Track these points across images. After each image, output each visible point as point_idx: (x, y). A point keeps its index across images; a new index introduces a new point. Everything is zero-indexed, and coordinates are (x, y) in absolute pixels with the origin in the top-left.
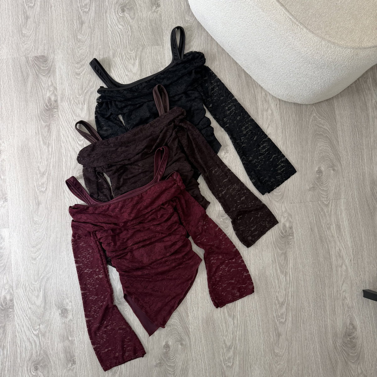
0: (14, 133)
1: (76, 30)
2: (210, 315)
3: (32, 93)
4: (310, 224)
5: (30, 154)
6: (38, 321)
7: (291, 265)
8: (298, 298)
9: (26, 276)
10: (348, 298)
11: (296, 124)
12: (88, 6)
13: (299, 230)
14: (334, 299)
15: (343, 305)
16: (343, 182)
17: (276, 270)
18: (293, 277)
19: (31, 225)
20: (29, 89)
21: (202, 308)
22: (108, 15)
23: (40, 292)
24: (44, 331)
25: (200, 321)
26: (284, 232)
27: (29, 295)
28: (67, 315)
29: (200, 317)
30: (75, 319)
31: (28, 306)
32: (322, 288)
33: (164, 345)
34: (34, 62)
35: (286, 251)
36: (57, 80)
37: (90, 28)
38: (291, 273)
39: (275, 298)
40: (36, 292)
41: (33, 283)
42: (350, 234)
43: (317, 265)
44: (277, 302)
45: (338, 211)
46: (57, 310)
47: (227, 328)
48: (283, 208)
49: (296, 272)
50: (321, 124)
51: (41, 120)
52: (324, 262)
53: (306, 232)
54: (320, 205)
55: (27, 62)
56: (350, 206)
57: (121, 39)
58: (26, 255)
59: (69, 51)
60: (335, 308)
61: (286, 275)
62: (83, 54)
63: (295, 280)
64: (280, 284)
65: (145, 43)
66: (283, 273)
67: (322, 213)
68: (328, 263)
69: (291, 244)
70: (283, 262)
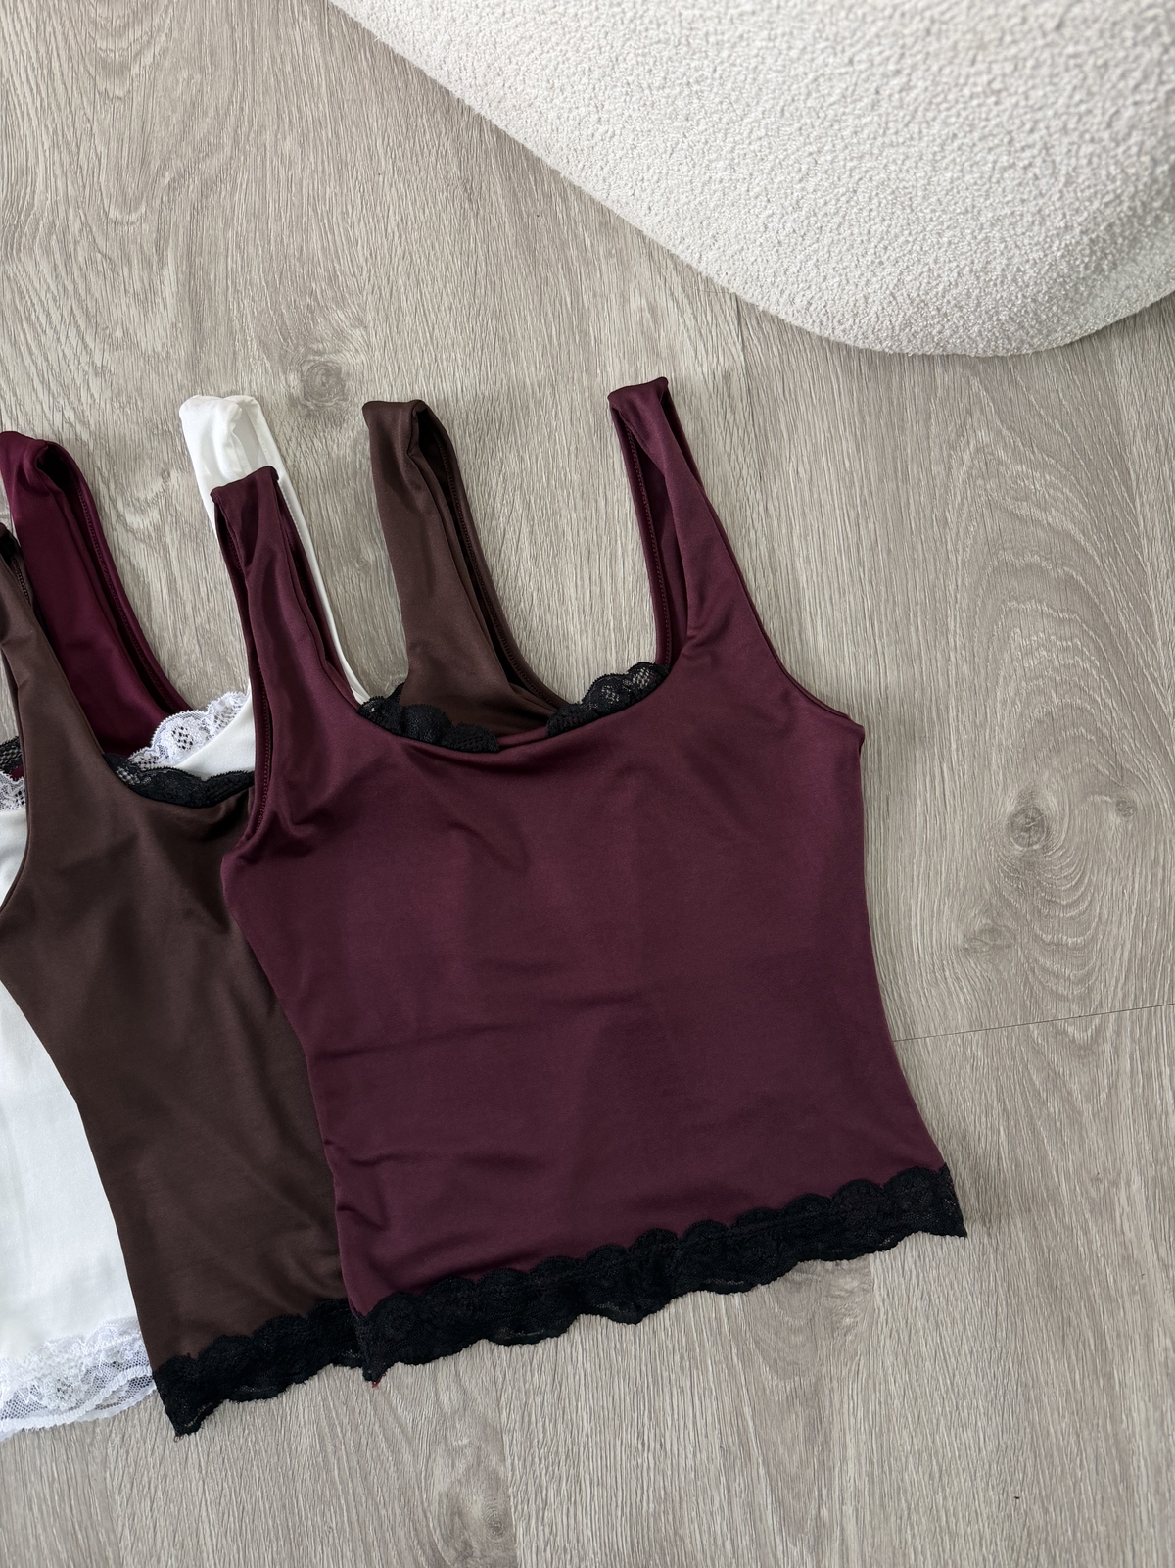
4: (976, 1182)
7: (851, 1473)
11: (864, 503)
17: (752, 1513)
18: (868, 1550)
35: (819, 1379)
38: (851, 1527)
43: (1030, 1463)
45: (1162, 1086)
49: (887, 1519)
50: (1027, 498)
52: (1073, 1439)
54: (1038, 1051)
61: (818, 1539)
66: (800, 1528)
67: (1052, 1107)
68: (1103, 1445)
69: (849, 1329)
70: (796, 1458)
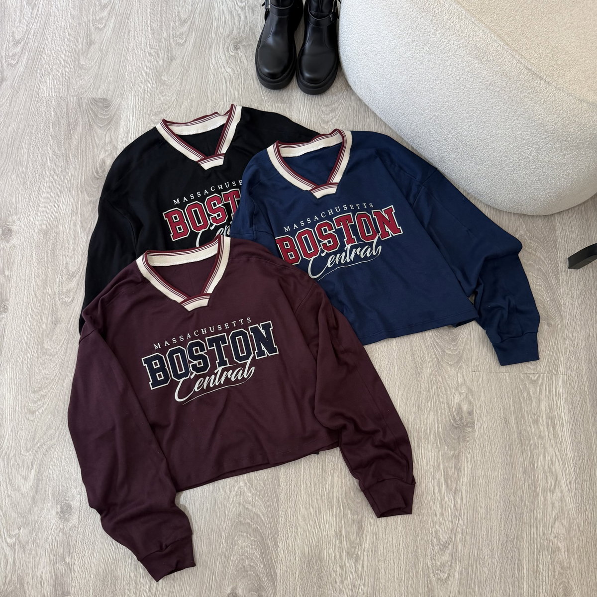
0: (38, 206)
1: (160, 68)
2: (315, 550)
3: (78, 150)
4: (504, 409)
5: (56, 242)
6: (19, 520)
7: (465, 478)
8: (474, 538)
9: (13, 439)
10: (563, 550)
12: (184, 36)
13: (485, 419)
14: (537, 548)
15: (553, 561)
16: (563, 346)
17: (439, 484)
18: (468, 499)
19: (38, 355)
20: (74, 144)
21: (303, 535)
22: (213, 52)
23: (31, 470)
24: (25, 539)
25: (297, 559)
26: (457, 418)
27: (11, 473)
28: (70, 516)
29: (298, 552)
30: (81, 526)
31: (6, 492)
32: (516, 526)
33: (229, 594)
34: (89, 105)
35: (460, 453)
36: (120, 136)
37: (183, 67)
38: (464, 492)
39: (432, 533)
40: (24, 470)
41: (22, 453)
42: (572, 437)
43: (511, 483)
44: (435, 540)
45: (553, 394)
46: (54, 505)
47: (344, 577)
48: (459, 376)
49: (473, 491)
50: (531, 248)
51: (85, 192)
52: (523, 479)
53: (497, 423)
54: (522, 380)
55: (79, 106)
56: (573, 388)
57: (227, 88)
58: (20, 402)
59: (146, 96)
60: (538, 565)
61: (455, 493)
62: (167, 103)
63: (470, 505)
64: (444, 510)
65: (263, 97)
66: (451, 490)
67: (525, 394)
68: (530, 481)
69: (468, 441)
70: (452, 472)
